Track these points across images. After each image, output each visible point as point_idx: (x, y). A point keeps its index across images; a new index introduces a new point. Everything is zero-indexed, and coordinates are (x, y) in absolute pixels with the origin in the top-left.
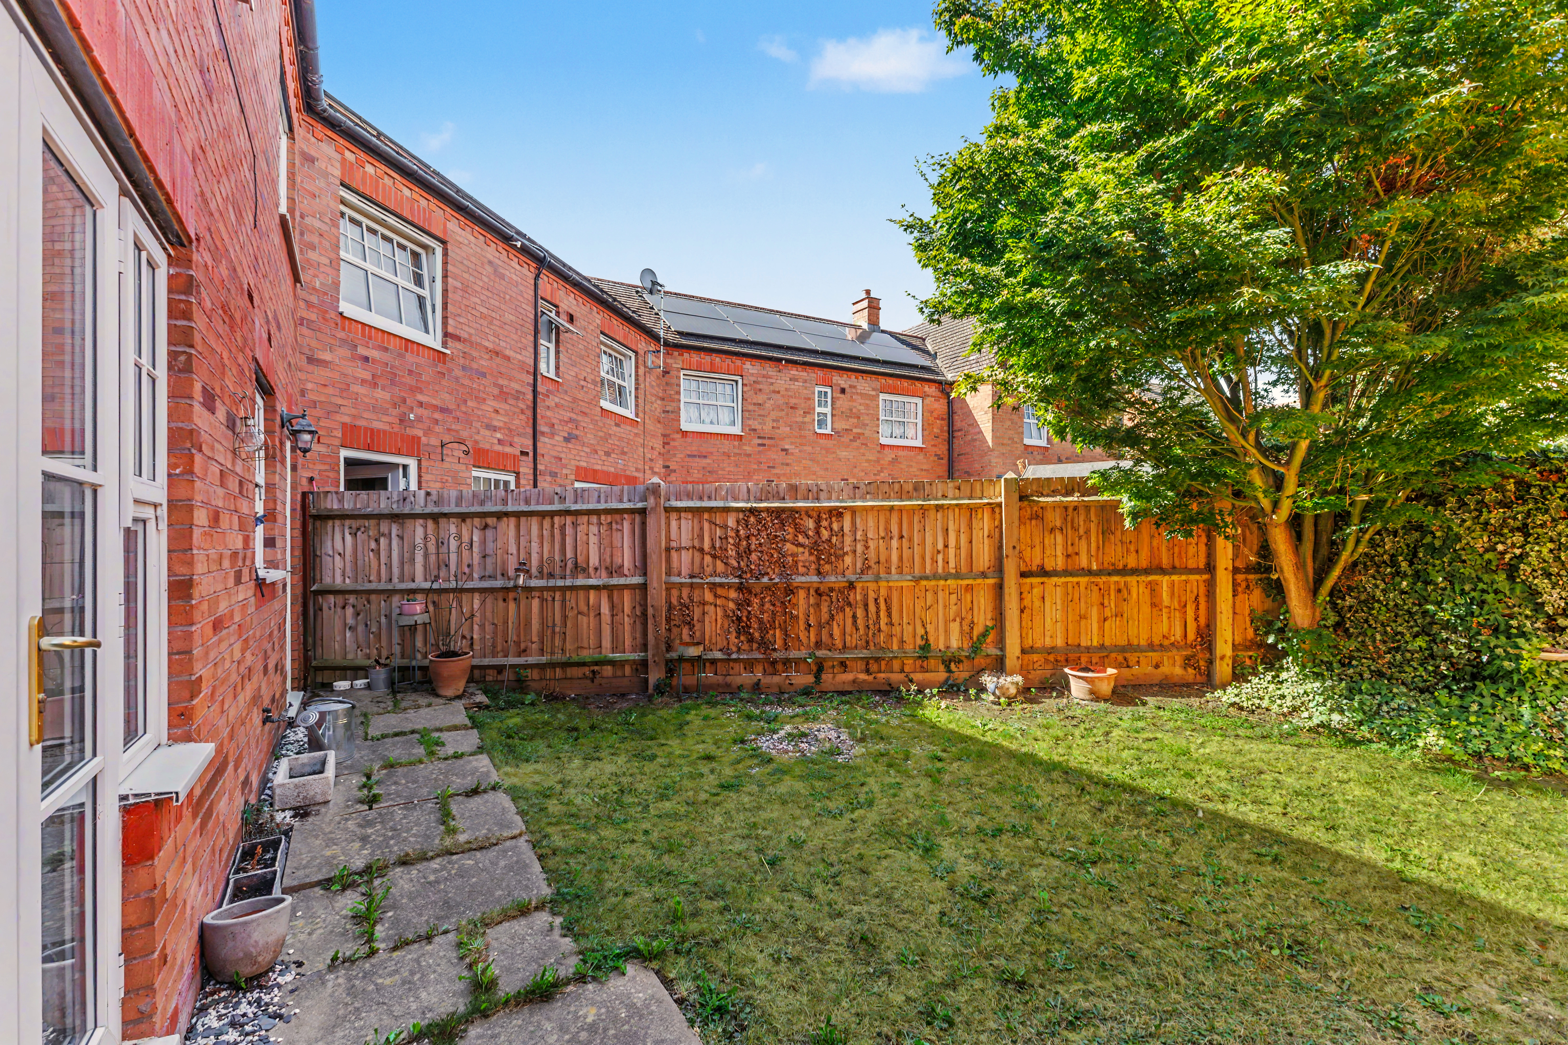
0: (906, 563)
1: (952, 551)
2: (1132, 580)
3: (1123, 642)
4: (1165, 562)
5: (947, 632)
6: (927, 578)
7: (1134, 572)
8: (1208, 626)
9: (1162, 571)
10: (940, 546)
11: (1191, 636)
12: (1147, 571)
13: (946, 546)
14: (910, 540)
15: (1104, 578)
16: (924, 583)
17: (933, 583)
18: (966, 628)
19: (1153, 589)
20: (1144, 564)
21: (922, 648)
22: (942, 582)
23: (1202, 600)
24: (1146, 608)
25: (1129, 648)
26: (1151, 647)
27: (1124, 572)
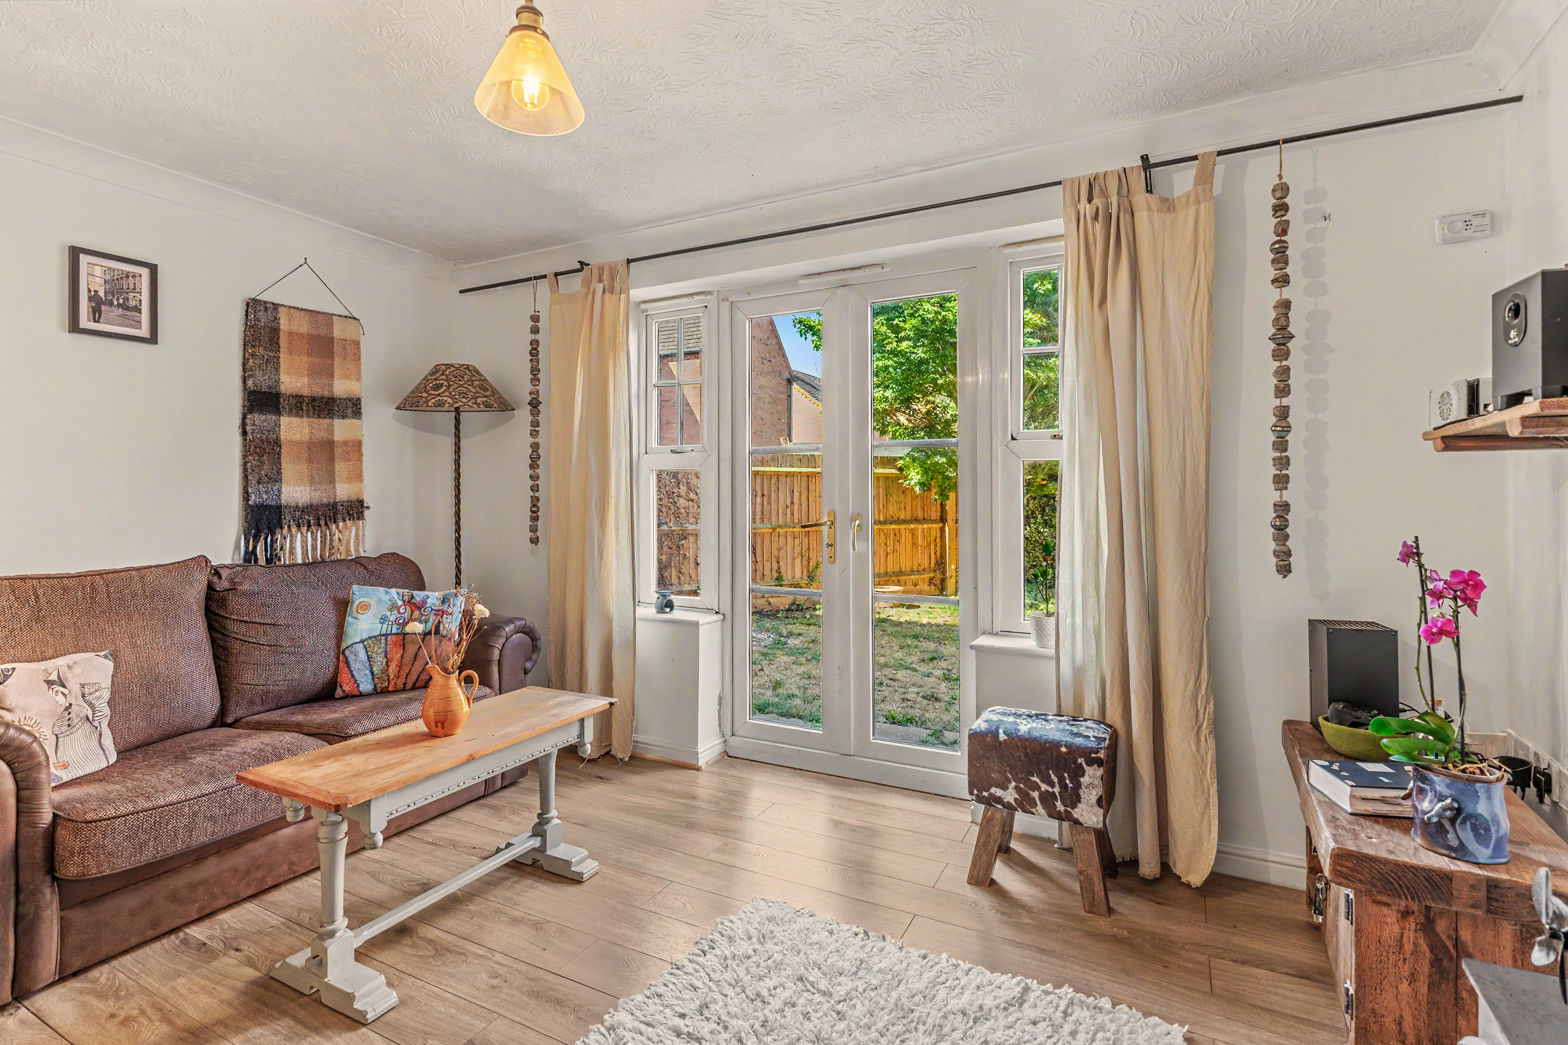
0: (766, 515)
1: (796, 507)
2: (902, 527)
3: (897, 569)
4: (920, 515)
5: (793, 566)
6: (780, 527)
7: (905, 522)
8: (942, 557)
9: (916, 520)
10: (788, 503)
11: (933, 564)
12: (911, 521)
13: (792, 503)
14: (769, 498)
15: (888, 527)
16: (778, 530)
17: (785, 530)
18: (805, 563)
19: (913, 532)
20: (909, 517)
21: (777, 579)
22: (791, 530)
23: (938, 540)
24: (909, 547)
25: (900, 573)
26: (912, 572)
27: (899, 521)
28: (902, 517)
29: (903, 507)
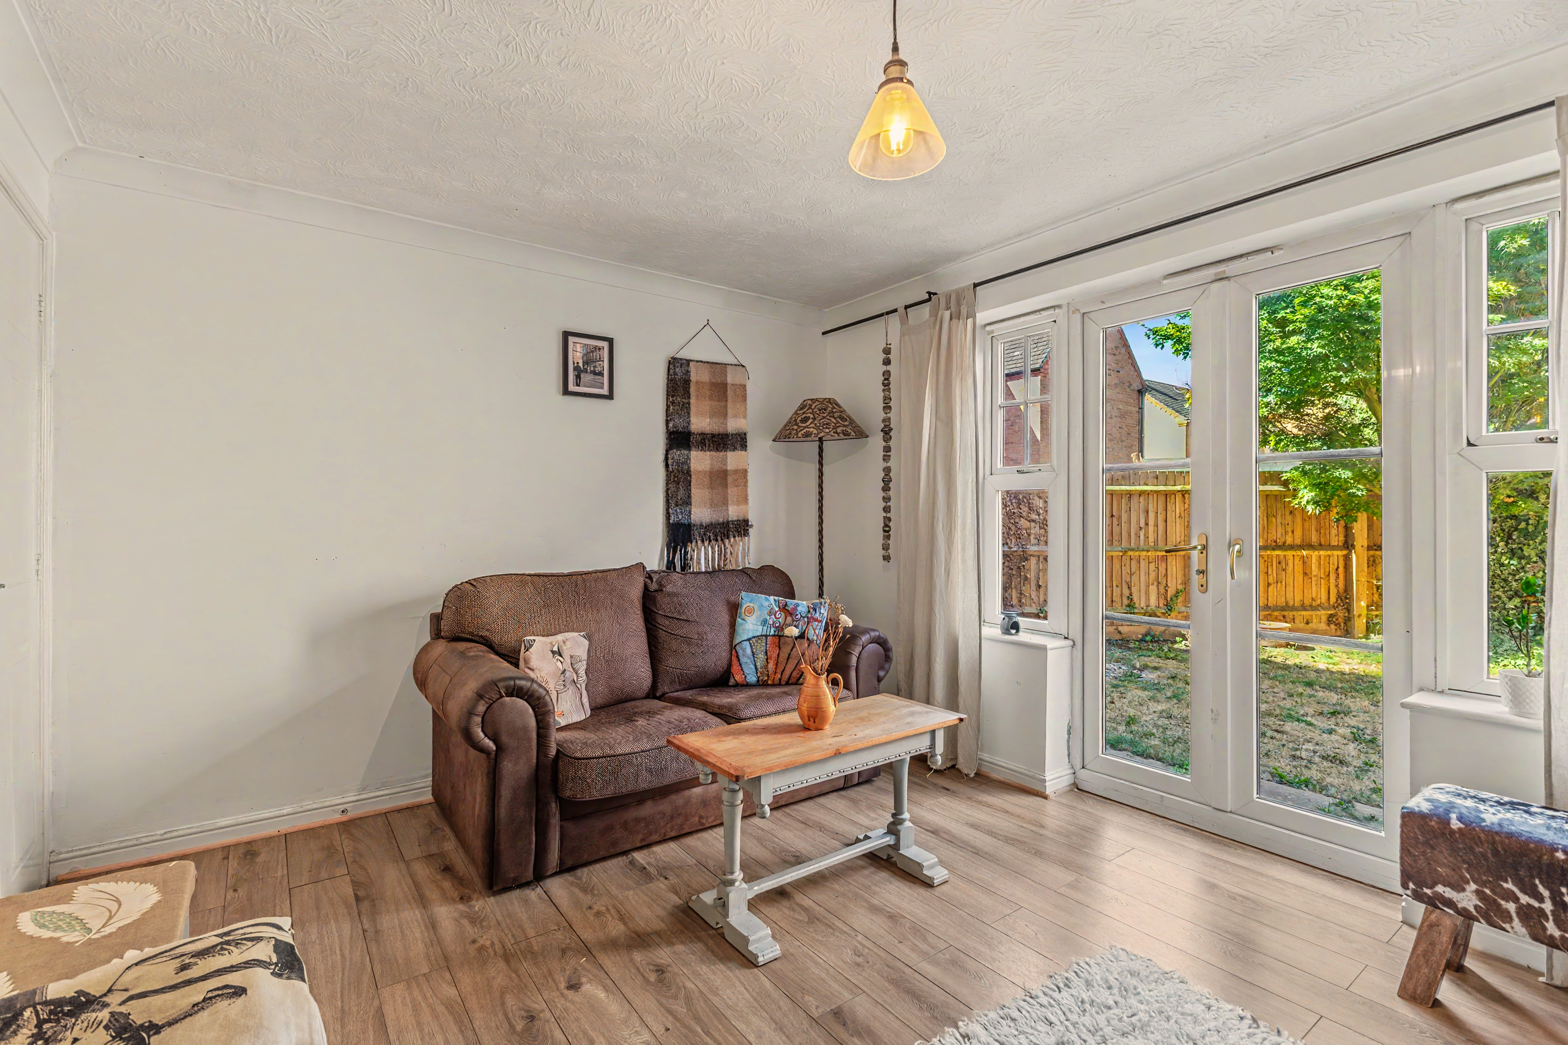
0: (1116, 538)
1: (1151, 528)
2: (1290, 553)
3: (1281, 602)
4: (1314, 539)
5: (1147, 593)
6: (1132, 550)
7: (1292, 547)
8: (1346, 591)
9: (1311, 547)
10: (1142, 524)
11: (1333, 599)
12: (1301, 547)
13: (1147, 524)
14: (1120, 518)
15: (1269, 552)
16: (1130, 553)
17: (1137, 553)
18: (1162, 590)
19: (1304, 561)
20: (1298, 541)
21: (1129, 606)
22: (1144, 553)
23: (1341, 570)
24: (1299, 577)
25: (1286, 607)
26: (1304, 608)
27: (1283, 547)
28: (1289, 541)
29: (1290, 529)
